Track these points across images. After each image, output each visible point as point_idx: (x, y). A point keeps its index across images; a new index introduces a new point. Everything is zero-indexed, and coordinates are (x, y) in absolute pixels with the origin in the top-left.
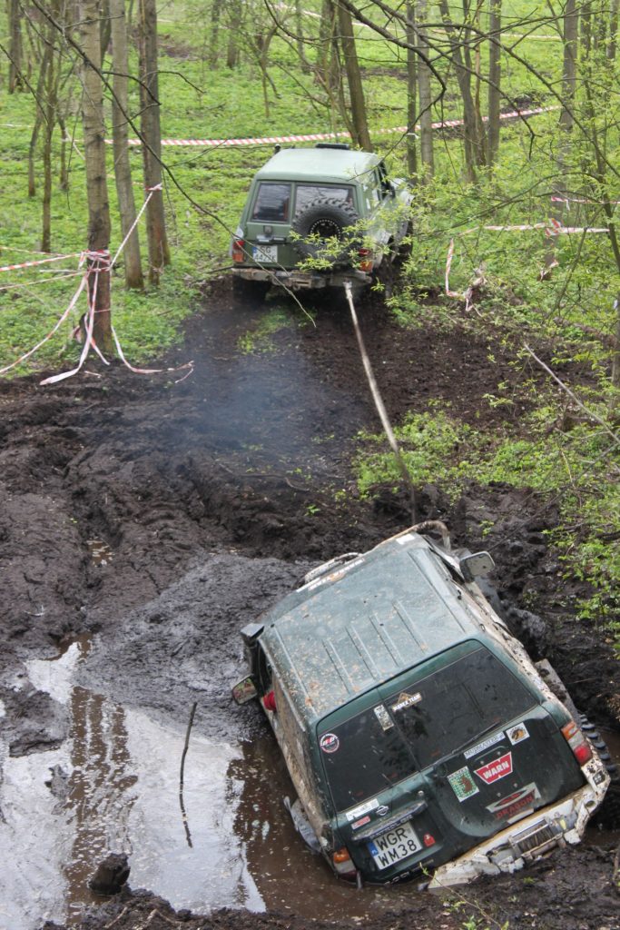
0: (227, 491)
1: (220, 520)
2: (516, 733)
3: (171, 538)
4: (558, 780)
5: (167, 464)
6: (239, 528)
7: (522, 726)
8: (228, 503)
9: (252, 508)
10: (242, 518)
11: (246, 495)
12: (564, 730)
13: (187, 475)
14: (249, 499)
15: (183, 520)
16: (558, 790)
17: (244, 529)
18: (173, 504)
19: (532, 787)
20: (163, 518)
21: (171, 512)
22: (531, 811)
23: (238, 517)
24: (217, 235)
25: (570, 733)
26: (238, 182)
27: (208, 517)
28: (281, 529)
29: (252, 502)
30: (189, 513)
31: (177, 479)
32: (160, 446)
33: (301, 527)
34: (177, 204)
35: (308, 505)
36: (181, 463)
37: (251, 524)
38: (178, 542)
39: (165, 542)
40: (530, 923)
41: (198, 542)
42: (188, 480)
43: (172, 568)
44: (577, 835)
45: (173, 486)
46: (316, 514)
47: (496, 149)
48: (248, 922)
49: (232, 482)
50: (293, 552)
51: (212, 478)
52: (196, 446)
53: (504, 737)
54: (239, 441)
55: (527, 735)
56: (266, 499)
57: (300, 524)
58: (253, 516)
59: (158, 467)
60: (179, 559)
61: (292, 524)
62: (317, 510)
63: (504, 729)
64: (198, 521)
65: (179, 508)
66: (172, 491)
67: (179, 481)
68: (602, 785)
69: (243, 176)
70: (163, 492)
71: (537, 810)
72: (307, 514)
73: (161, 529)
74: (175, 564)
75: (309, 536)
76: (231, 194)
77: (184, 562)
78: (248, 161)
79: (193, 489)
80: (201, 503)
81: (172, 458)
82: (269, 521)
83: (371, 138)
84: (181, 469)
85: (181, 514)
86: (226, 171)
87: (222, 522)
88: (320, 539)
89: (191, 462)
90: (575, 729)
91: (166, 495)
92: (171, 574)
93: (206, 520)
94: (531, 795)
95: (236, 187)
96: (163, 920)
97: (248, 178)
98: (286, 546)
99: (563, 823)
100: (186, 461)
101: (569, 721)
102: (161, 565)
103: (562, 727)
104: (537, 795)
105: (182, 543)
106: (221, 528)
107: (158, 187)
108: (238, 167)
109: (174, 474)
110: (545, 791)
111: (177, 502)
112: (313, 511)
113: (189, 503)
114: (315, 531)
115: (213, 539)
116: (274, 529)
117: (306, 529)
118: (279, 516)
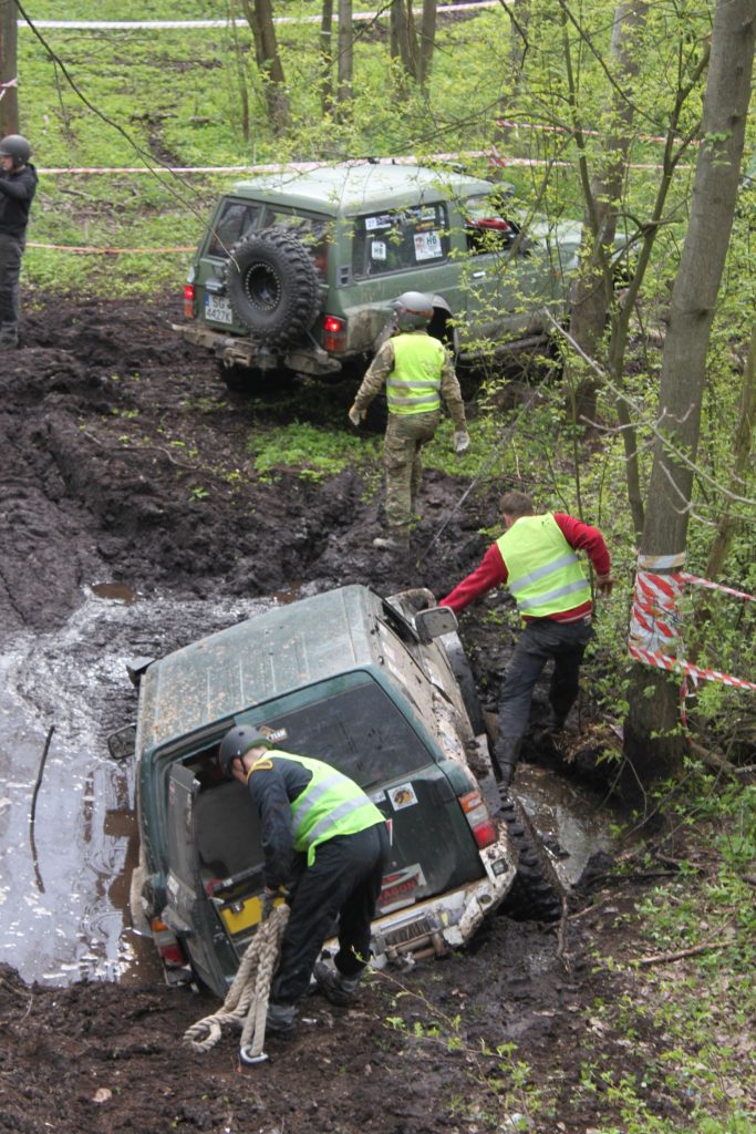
0: (95, 466)
1: (83, 502)
2: (400, 796)
3: (23, 523)
4: (449, 865)
5: (18, 430)
6: (108, 512)
7: (409, 787)
8: (95, 481)
9: (125, 489)
10: (112, 501)
11: (118, 473)
12: (462, 800)
13: (44, 444)
14: (121, 477)
15: (39, 500)
16: (448, 877)
17: (114, 514)
18: (27, 480)
19: (415, 870)
20: (13, 496)
21: (24, 490)
22: (412, 901)
23: (107, 498)
24: (82, 147)
25: (471, 804)
26: (110, 81)
27: (69, 497)
28: (160, 516)
29: (125, 481)
30: (45, 492)
31: (31, 448)
32: (11, 407)
33: (185, 515)
34: (32, 106)
35: (193, 487)
36: (37, 429)
37: (122, 508)
38: (32, 527)
39: (16, 526)
40: (458, 1005)
41: (57, 528)
42: (45, 451)
43: (24, 560)
44: (459, 934)
45: (27, 458)
46: (204, 499)
47: (430, 57)
48: (114, 997)
49: (100, 455)
50: (174, 545)
51: (75, 449)
52: (55, 409)
53: (384, 798)
54: (110, 404)
55: (414, 800)
56: (141, 478)
57: (184, 511)
58: (126, 498)
59: (7, 433)
60: (33, 548)
61: (173, 510)
62: (205, 494)
63: (385, 787)
64: (56, 501)
65: (34, 485)
66: (25, 463)
67: (35, 451)
68: (503, 876)
69: (115, 74)
70: (14, 465)
71: (420, 901)
72: (193, 498)
73: (12, 510)
74: (28, 554)
75: (194, 526)
76: (99, 97)
77: (39, 552)
78: (121, 56)
79: (51, 463)
80: (61, 479)
81: (26, 423)
82: (145, 506)
83: (277, 34)
84: (37, 436)
85: (36, 493)
86: (94, 67)
87: (87, 504)
88: (209, 530)
89: (50, 427)
90: (478, 801)
91: (18, 469)
92: (23, 567)
93: (67, 501)
94: (414, 880)
95: (106, 88)
96: (10, 991)
97: (121, 78)
98: (166, 538)
99: (445, 918)
100: (43, 427)
101: (471, 789)
102: (10, 555)
103: (461, 795)
104: (422, 881)
105: (38, 529)
106: (85, 512)
107: (13, 83)
108: (109, 63)
109: (28, 442)
110: (432, 876)
111: (30, 478)
112: (200, 496)
113: (46, 479)
114: (202, 520)
115: (75, 525)
116: (151, 516)
117: (192, 518)
118: (159, 501)
